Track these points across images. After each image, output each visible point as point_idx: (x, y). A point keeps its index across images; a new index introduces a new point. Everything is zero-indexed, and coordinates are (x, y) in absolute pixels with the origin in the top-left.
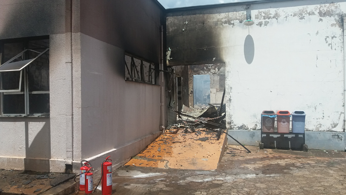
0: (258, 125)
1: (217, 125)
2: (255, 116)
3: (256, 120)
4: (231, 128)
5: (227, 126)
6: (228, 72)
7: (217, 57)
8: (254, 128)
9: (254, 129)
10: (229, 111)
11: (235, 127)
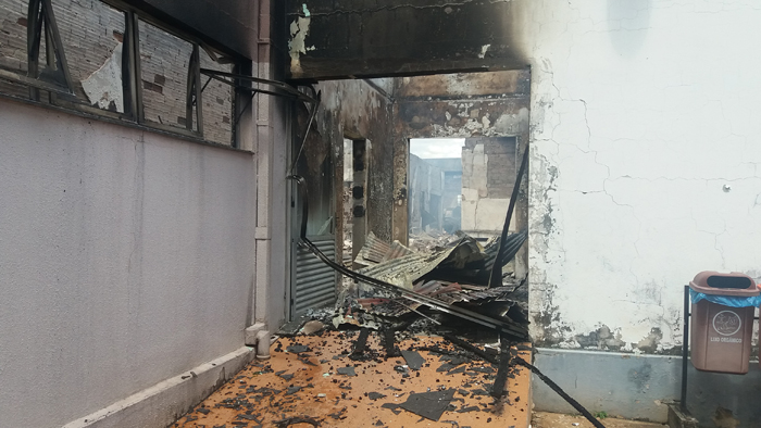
0: (665, 330)
1: (488, 322)
2: (652, 292)
3: (655, 310)
4: (549, 343)
5: (534, 331)
6: (542, 104)
7: (495, 43)
8: (647, 344)
9: (646, 350)
10: (542, 266)
11: (567, 335)
